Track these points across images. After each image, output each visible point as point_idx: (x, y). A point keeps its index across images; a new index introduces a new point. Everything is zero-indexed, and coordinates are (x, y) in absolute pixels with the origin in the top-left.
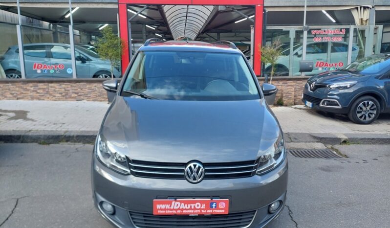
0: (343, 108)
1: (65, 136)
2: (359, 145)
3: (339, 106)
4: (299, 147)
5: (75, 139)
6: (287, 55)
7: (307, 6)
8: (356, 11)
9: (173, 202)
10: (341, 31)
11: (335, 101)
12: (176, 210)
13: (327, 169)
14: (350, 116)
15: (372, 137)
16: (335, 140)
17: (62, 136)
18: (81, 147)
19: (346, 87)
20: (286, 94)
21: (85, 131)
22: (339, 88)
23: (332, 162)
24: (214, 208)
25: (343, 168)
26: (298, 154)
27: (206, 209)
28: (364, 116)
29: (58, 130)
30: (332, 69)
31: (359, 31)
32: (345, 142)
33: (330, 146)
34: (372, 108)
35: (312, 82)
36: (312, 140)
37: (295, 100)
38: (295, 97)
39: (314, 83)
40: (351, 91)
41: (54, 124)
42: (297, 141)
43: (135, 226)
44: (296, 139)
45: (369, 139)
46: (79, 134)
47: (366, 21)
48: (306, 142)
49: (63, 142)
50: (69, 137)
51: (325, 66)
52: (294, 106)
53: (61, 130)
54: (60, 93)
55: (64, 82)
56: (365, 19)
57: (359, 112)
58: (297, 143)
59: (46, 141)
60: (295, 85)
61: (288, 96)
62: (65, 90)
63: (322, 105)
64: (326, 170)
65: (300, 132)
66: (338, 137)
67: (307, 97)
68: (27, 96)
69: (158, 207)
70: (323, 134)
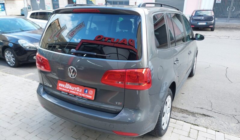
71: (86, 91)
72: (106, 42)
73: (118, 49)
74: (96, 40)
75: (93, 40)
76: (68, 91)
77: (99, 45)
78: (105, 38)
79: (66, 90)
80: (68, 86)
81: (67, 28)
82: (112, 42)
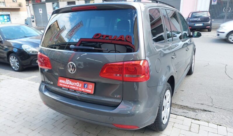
71: (86, 86)
72: (104, 39)
73: (116, 45)
74: (94, 38)
75: (92, 38)
76: (68, 86)
77: (97, 42)
78: (103, 36)
79: (66, 86)
80: (68, 82)
81: (66, 29)
82: (109, 39)
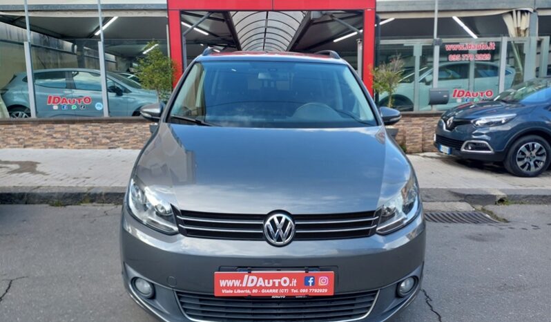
0: (497, 154)
1: (89, 194)
2: (523, 205)
3: (489, 150)
4: (434, 208)
5: (103, 197)
6: (411, 82)
7: (439, 11)
8: (510, 16)
9: (246, 276)
10: (489, 45)
11: (484, 144)
12: (251, 289)
13: (479, 238)
14: (507, 165)
15: (543, 193)
16: (487, 199)
17: (85, 193)
18: (112, 209)
19: (501, 122)
20: (410, 136)
21: (118, 187)
22: (489, 124)
23: (484, 228)
24: (311, 285)
25: (503, 236)
26: (433, 218)
27: (298, 287)
28: (528, 165)
29: (80, 185)
30: (476, 100)
31: (516, 45)
32: (502, 201)
33: (479, 207)
34: (539, 153)
35: (449, 117)
36: (453, 198)
37: (423, 145)
38: (423, 140)
39: (452, 118)
40: (508, 128)
41: (75, 178)
42: (429, 200)
43: (186, 316)
44: (428, 197)
45: (537, 196)
46: (109, 191)
47: (525, 31)
48: (444, 201)
49: (86, 203)
50: (95, 195)
51: (466, 96)
52: (422, 154)
53: (83, 185)
54: (85, 138)
55: (90, 121)
56: (523, 28)
57: (520, 160)
58: (430, 203)
59: (61, 202)
60: (423, 124)
61: (414, 139)
62: (93, 134)
63: (464, 150)
64: (477, 240)
65: (435, 187)
66: (492, 194)
67: (442, 140)
68: (38, 142)
69: (223, 283)
70: (469, 190)
